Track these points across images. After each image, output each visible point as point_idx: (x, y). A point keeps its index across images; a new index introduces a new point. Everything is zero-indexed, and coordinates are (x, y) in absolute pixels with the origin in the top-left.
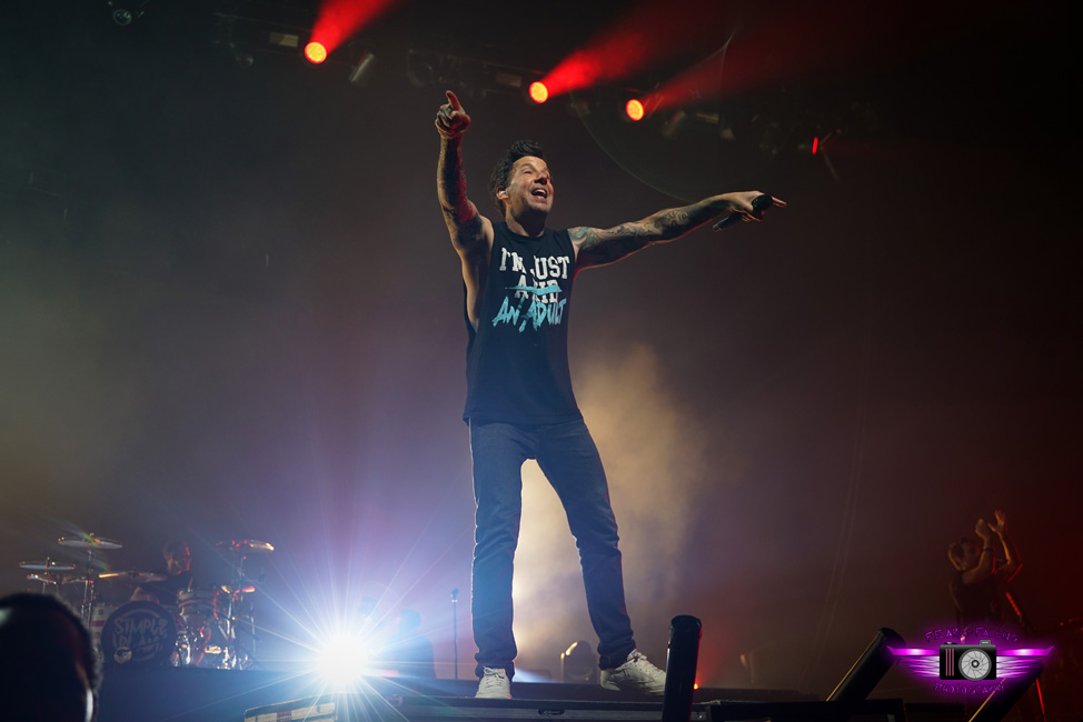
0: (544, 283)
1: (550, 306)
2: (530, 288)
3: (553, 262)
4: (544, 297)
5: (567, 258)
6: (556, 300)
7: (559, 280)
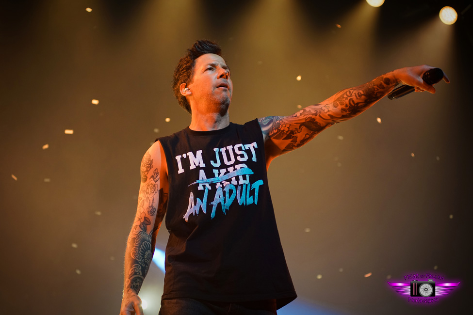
0: (232, 168)
1: (239, 188)
2: (212, 180)
3: (240, 149)
4: (234, 179)
5: (255, 144)
6: (247, 182)
7: (249, 163)
